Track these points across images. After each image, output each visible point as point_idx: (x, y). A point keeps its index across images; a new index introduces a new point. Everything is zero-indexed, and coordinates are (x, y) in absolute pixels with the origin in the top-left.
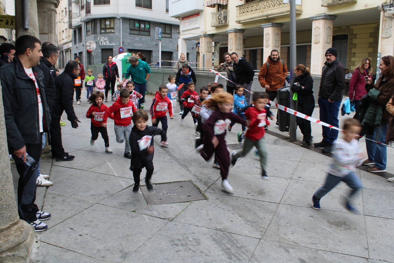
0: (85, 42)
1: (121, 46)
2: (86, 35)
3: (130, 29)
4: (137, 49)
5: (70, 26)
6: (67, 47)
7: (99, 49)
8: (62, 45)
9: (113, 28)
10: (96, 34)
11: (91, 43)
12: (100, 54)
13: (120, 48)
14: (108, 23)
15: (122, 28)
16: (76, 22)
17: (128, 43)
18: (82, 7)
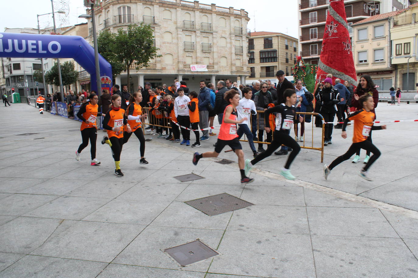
0: (11, 86)
2: (11, 83)
3: (31, 80)
5: (4, 77)
6: (3, 87)
9: (23, 80)
14: (20, 77)
15: (27, 80)
16: (6, 76)
18: (8, 70)
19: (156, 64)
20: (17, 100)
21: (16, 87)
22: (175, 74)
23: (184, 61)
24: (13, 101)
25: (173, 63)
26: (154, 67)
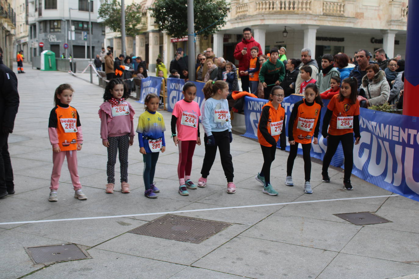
1: (66, 43)
2: (39, 32)
5: (27, 22)
6: (24, 40)
7: (49, 45)
8: (20, 39)
9: (60, 28)
10: (46, 33)
14: (56, 24)
15: (67, 28)
16: (31, 20)
18: (36, 10)
19: (344, 6)
20: (51, 65)
21: (47, 40)
22: (382, 28)
23: (403, 1)
24: (43, 67)
25: (380, 6)
26: (340, 11)
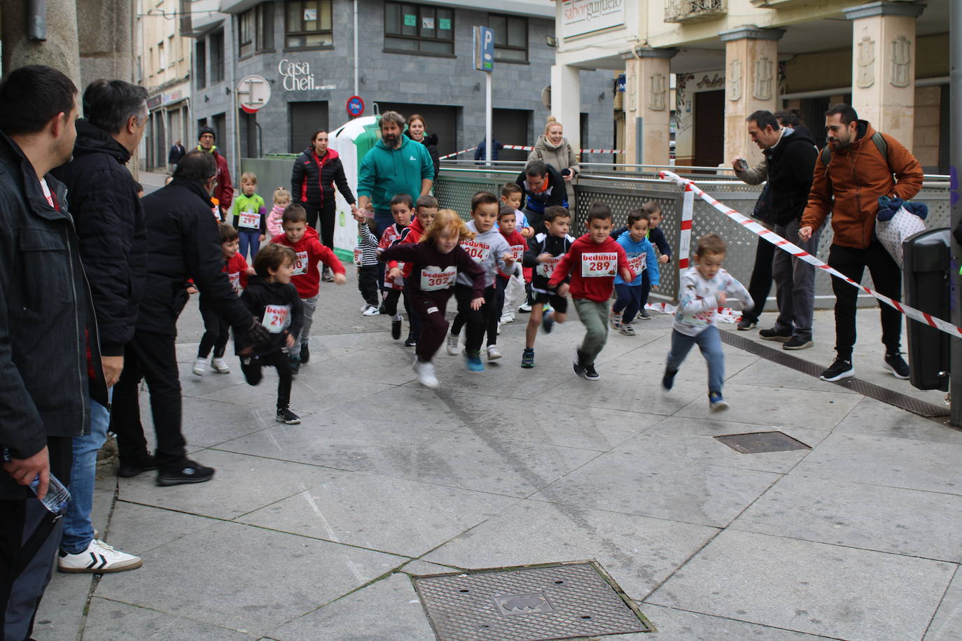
0: (234, 80)
1: (356, 94)
2: (237, 57)
3: (385, 33)
4: (410, 101)
5: (186, 27)
6: (173, 96)
7: (281, 104)
8: (157, 91)
9: (329, 33)
10: (272, 54)
11: (252, 83)
12: (285, 119)
13: (352, 99)
14: (310, 14)
15: (359, 32)
16: (204, 13)
17: (380, 82)
